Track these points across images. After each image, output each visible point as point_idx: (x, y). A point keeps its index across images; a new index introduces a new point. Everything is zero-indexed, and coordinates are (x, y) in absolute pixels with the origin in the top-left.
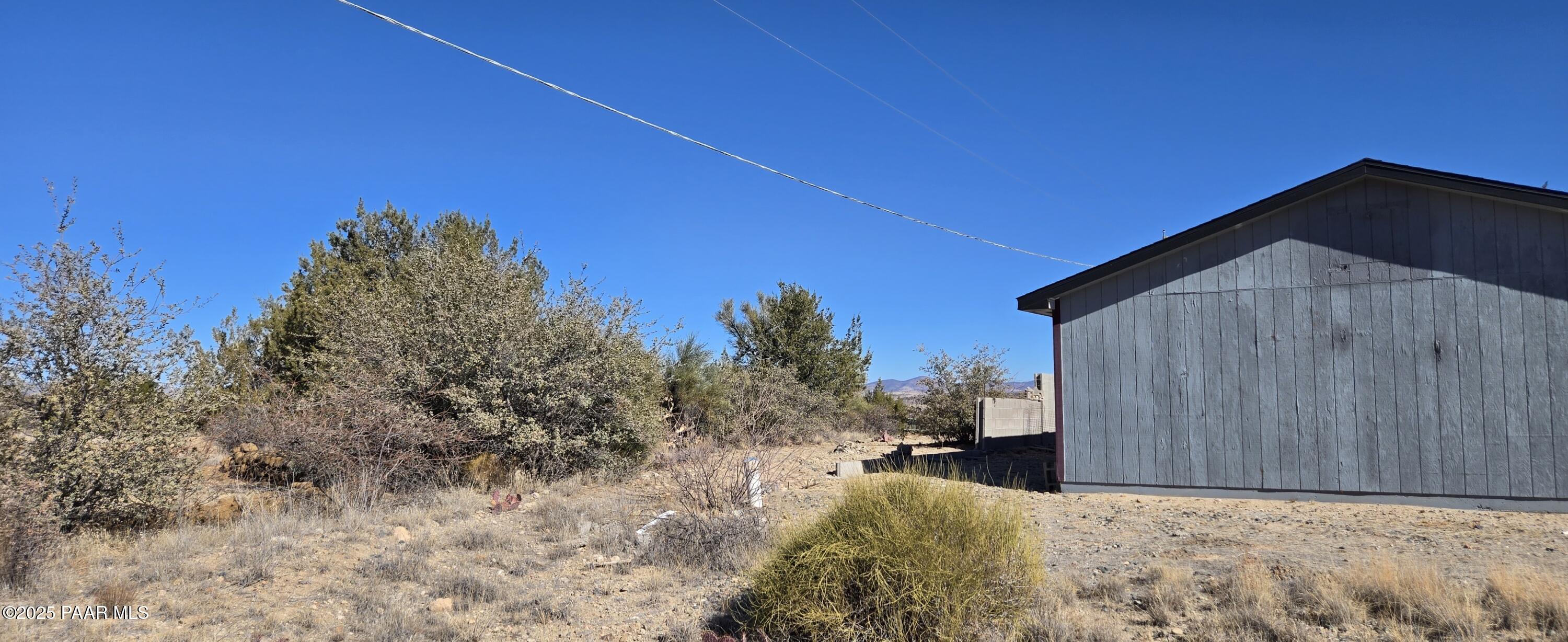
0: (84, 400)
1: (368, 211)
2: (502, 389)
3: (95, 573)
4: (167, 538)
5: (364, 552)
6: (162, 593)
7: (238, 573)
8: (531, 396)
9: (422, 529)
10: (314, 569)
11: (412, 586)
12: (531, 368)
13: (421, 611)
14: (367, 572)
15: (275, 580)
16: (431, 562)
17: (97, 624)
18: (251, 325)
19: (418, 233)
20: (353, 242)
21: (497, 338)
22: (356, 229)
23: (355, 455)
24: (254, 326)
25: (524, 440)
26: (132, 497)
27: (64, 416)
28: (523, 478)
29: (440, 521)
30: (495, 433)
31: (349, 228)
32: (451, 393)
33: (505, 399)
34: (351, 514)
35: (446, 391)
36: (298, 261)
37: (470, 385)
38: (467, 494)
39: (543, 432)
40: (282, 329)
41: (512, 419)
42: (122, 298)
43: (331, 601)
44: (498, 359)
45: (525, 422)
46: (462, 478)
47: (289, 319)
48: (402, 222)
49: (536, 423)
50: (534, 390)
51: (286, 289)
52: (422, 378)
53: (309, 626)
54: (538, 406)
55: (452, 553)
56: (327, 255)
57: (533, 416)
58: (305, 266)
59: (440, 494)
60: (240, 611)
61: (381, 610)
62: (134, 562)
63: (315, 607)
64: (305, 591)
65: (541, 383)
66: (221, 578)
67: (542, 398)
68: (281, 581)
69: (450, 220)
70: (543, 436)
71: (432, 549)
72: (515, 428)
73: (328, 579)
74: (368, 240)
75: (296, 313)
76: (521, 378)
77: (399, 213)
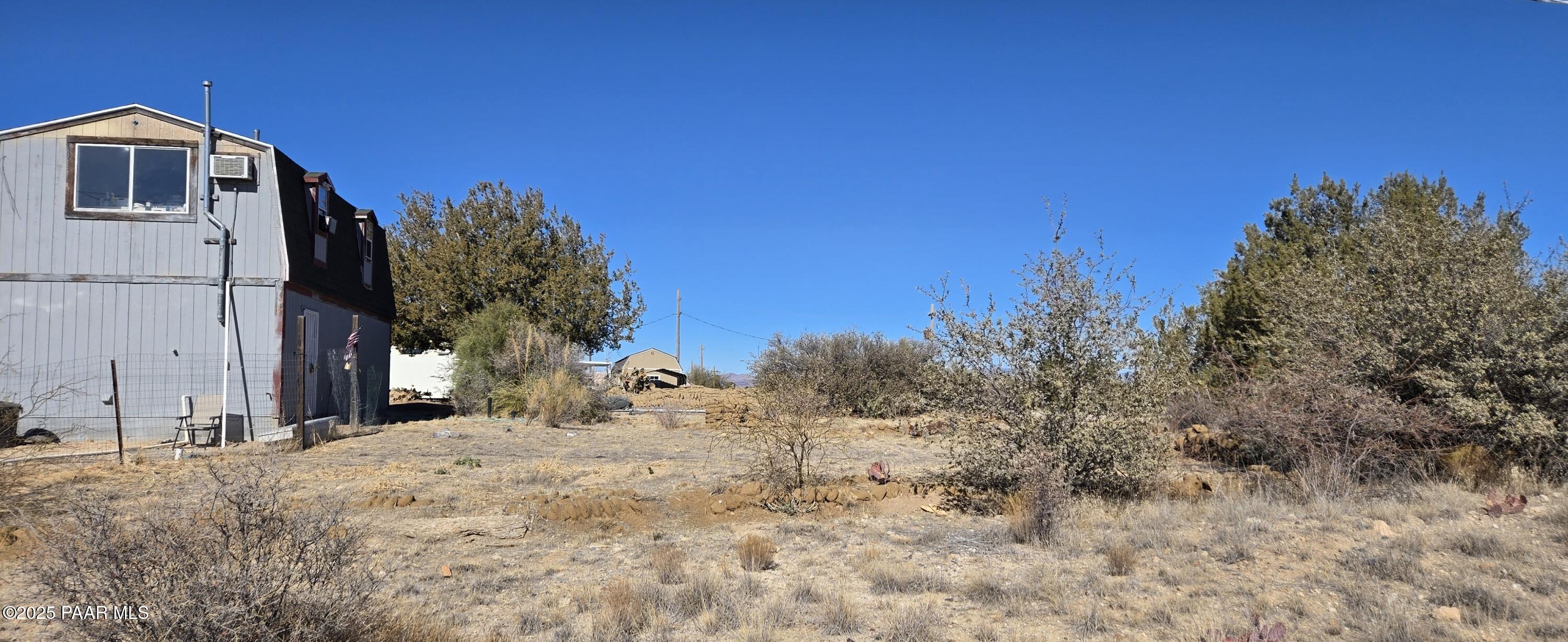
0: (1079, 384)
1: (1303, 186)
2: (1487, 371)
3: (1099, 534)
4: (1150, 509)
5: (1345, 544)
6: (1156, 560)
7: (1220, 549)
8: (1530, 379)
9: (1404, 525)
10: (1294, 556)
11: (1407, 588)
12: (1528, 346)
13: (1423, 618)
14: (1351, 565)
15: (1257, 561)
16: (1425, 564)
17: (1110, 580)
18: (1186, 312)
19: (1358, 203)
20: (1288, 220)
21: (1478, 311)
22: (1290, 207)
23: (1319, 440)
24: (1189, 313)
25: (1525, 432)
26: (1119, 469)
27: (1066, 398)
28: (1522, 476)
29: (1426, 518)
30: (1483, 421)
31: (1282, 208)
32: (1423, 375)
33: (1492, 382)
34: (1321, 502)
35: (1417, 374)
36: (1234, 246)
37: (1445, 367)
38: (1450, 492)
39: (1550, 423)
40: (1221, 314)
41: (1504, 406)
42: (1103, 295)
43: (1318, 591)
44: (1479, 336)
45: (1520, 410)
46: (1441, 471)
47: (1228, 304)
48: (1340, 193)
49: (1537, 411)
50: (1533, 372)
51: (1222, 275)
52: (1384, 360)
53: (1301, 614)
54: (1539, 391)
55: (1448, 557)
56: (1262, 238)
57: (1530, 402)
58: (1240, 250)
59: (1418, 488)
60: (1229, 588)
61: (1376, 610)
62: (1126, 528)
63: (1301, 594)
64: (1288, 577)
65: (1542, 363)
66: (1205, 553)
67: (1544, 381)
68: (1262, 563)
69: (1394, 183)
70: (1548, 427)
71: (1424, 550)
72: (1509, 416)
73: (1310, 567)
74: (1302, 217)
75: (1234, 298)
76: (1513, 355)
77: (1337, 184)
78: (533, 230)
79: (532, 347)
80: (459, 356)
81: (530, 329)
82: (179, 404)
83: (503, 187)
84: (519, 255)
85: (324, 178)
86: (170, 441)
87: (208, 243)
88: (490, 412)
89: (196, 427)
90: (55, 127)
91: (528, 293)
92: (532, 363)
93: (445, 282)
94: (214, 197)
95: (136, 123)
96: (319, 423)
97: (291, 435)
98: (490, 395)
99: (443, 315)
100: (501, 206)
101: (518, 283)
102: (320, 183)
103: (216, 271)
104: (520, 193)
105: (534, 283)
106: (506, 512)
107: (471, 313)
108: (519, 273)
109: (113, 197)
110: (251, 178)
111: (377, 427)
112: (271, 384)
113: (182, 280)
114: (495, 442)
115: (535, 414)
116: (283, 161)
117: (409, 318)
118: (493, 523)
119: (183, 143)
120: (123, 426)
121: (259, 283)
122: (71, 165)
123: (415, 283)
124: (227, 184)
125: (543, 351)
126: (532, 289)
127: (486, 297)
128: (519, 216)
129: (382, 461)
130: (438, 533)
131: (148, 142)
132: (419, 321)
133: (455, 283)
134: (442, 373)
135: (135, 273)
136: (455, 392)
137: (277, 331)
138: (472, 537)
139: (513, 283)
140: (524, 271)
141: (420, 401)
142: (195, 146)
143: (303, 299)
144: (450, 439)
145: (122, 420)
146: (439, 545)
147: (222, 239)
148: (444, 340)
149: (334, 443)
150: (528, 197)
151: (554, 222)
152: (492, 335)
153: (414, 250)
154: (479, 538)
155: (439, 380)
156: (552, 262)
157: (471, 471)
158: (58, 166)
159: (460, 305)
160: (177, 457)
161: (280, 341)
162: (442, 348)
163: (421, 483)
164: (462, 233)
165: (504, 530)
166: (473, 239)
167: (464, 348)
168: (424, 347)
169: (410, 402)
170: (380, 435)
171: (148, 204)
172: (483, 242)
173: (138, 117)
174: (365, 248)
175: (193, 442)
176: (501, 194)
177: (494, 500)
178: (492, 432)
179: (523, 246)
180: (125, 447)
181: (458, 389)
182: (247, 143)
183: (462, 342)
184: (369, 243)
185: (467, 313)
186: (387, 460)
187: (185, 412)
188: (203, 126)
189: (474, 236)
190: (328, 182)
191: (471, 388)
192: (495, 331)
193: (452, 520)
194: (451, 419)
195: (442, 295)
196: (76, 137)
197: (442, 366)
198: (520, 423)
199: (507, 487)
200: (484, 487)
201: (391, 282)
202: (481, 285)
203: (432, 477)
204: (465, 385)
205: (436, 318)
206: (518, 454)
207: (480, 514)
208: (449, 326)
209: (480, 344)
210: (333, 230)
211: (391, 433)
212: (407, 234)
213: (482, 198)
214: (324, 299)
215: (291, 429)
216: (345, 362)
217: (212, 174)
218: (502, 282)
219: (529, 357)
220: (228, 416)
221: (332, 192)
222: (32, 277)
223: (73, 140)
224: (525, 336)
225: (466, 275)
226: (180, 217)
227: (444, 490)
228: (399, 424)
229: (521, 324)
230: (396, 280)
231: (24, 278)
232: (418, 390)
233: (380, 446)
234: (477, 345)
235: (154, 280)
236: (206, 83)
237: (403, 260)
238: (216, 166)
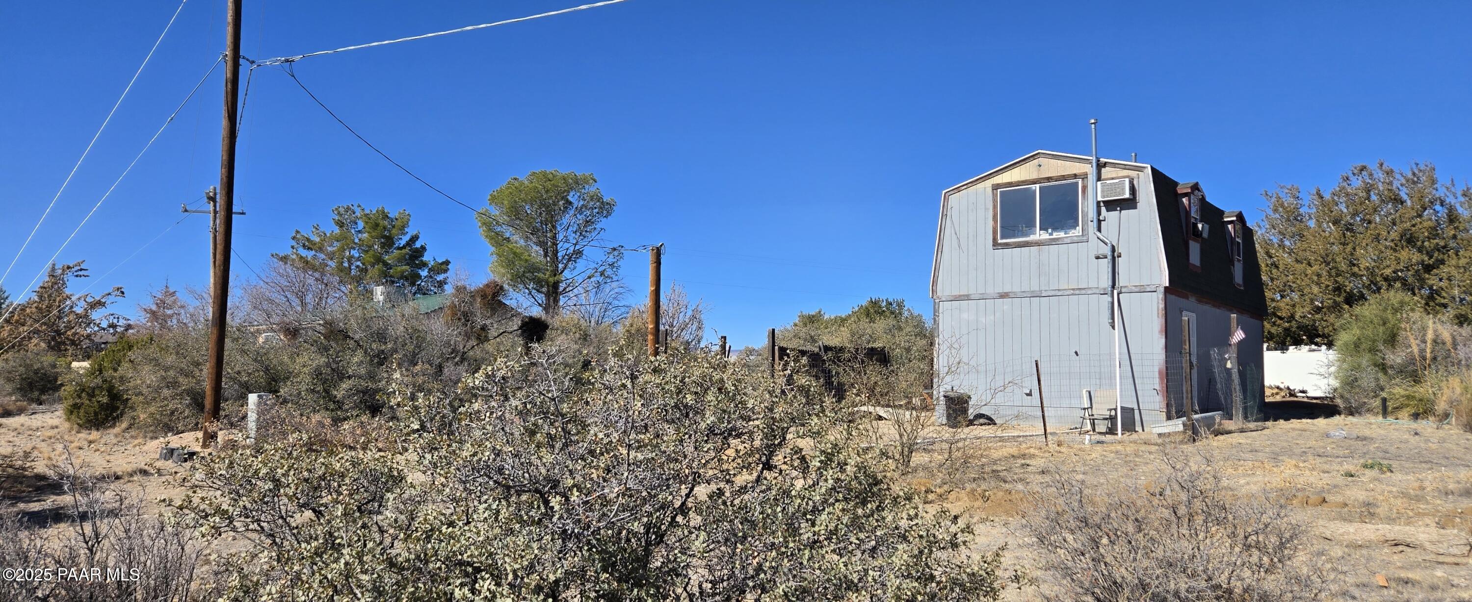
78: (1425, 209)
79: (1435, 341)
80: (1340, 351)
81: (1430, 322)
82: (1081, 397)
83: (1384, 168)
84: (1410, 240)
85: (1196, 187)
86: (1076, 428)
87: (1098, 258)
88: (1385, 412)
89: (1095, 417)
90: (983, 179)
91: (1422, 281)
92: (1434, 359)
93: (1319, 275)
94: (1101, 218)
95: (1040, 166)
96: (1206, 417)
97: (1181, 428)
98: (1384, 395)
99: (1318, 310)
100: (1381, 188)
101: (1409, 270)
102: (1192, 192)
103: (1106, 283)
104: (1403, 169)
105: (1428, 269)
106: (1441, 526)
107: (1351, 306)
108: (1409, 259)
109: (1024, 229)
110: (1132, 197)
111: (1260, 423)
112: (1157, 381)
113: (1079, 291)
114: (1402, 446)
115: (1447, 415)
116: (1159, 179)
117: (1279, 314)
118: (1426, 536)
119: (1075, 176)
120: (1046, 414)
121: (1142, 290)
122: (995, 207)
123: (1285, 279)
124: (1111, 205)
125: (1449, 345)
126: (1427, 276)
127: (1368, 288)
128: (1405, 197)
129: (1275, 458)
130: (1359, 538)
131: (1049, 179)
132: (1292, 317)
133: (1330, 276)
134: (1323, 370)
135: (1043, 288)
136: (1339, 391)
137: (1160, 332)
138: (1400, 548)
139: (1402, 271)
140: (1416, 257)
141: (1295, 399)
142: (1084, 176)
143: (1182, 302)
144: (1347, 441)
145: (1045, 409)
146: (1364, 552)
147: (1109, 254)
148: (1319, 336)
149: (1221, 437)
150: (1414, 174)
151: (1451, 197)
152: (1381, 329)
153: (1282, 246)
154: (1409, 550)
155: (1318, 377)
156: (1452, 244)
157: (1383, 476)
158: (986, 209)
159: (1337, 299)
160: (1087, 442)
161: (1163, 341)
162: (1316, 344)
163: (1328, 484)
164: (1335, 222)
165: (1441, 545)
166: (1349, 228)
167: (1346, 345)
168: (1297, 342)
169: (1284, 399)
170: (1266, 432)
171: (1050, 231)
172: (1361, 229)
173: (1041, 160)
174: (1235, 248)
175: (1094, 430)
176: (1381, 175)
177: (1420, 511)
178: (1395, 435)
179: (1413, 229)
180: (1048, 431)
181: (1342, 387)
182: (1127, 167)
183: (1343, 338)
184: (1238, 243)
185: (1346, 307)
186: (1280, 458)
187: (1086, 404)
188: (1091, 158)
189: (1351, 224)
190: (1199, 190)
191: (1359, 386)
192: (1384, 324)
193: (1373, 526)
194: (1337, 419)
195: (1316, 289)
196: (998, 184)
197: (1322, 363)
198: (1427, 426)
199: (1434, 497)
200: (1404, 495)
201: (1262, 279)
202: (1362, 275)
203: (1340, 480)
204: (1350, 383)
205: (1310, 313)
206: (1435, 461)
207: (1408, 524)
208: (1326, 321)
209: (1366, 339)
210: (1205, 235)
211: (1277, 431)
212: (1273, 231)
213: (1357, 183)
214: (1200, 301)
215: (1181, 422)
216: (1226, 360)
217: (1099, 199)
218: (1388, 272)
219: (1432, 352)
220: (1122, 408)
221: (1203, 200)
222: (972, 297)
223: (995, 187)
224: (1424, 329)
225: (1343, 266)
226: (1075, 238)
227: (1357, 494)
228: (1282, 421)
229: (1416, 316)
230: (1264, 278)
231: (967, 298)
232: (1292, 388)
233: (1269, 443)
234: (1363, 340)
235: (1058, 294)
236: (1093, 121)
237: (1271, 257)
238: (1102, 191)
